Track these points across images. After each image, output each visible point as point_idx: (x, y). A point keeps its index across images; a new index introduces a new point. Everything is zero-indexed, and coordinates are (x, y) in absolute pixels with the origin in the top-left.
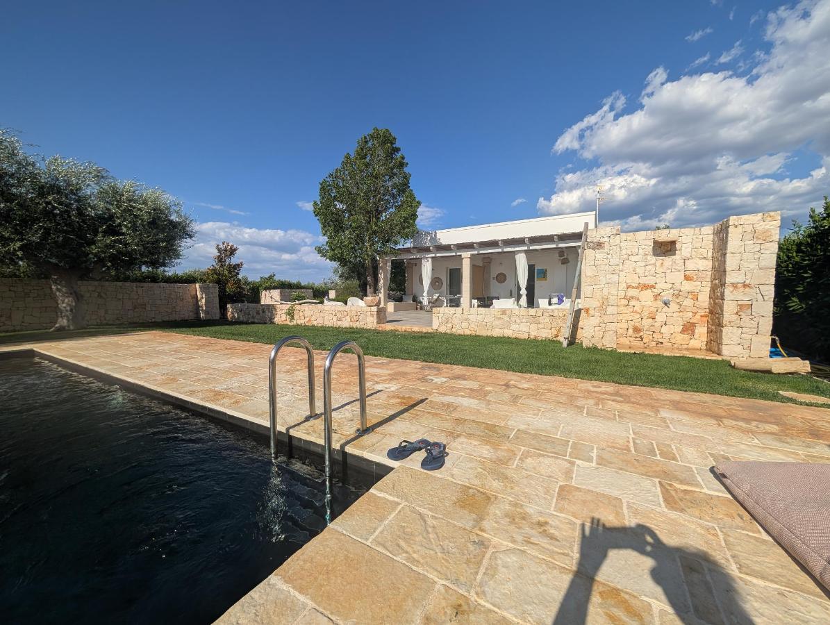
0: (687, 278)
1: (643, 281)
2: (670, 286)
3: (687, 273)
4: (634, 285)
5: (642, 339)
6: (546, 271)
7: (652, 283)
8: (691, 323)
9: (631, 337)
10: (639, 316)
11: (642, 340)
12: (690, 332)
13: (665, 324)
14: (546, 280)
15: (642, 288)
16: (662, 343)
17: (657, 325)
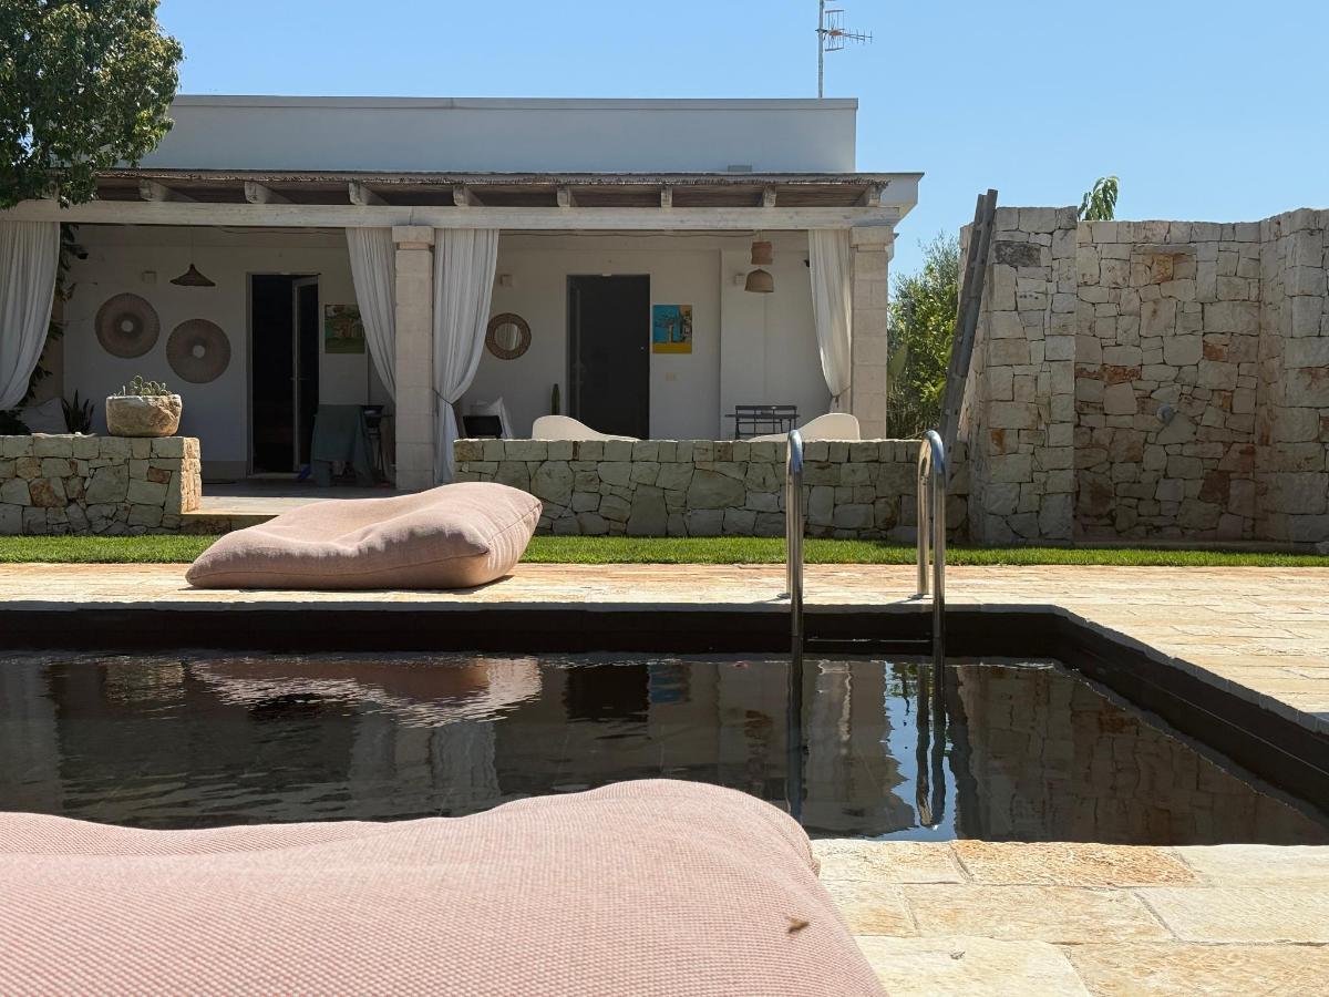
0: (1210, 353)
1: (1114, 357)
2: (1173, 372)
3: (1209, 339)
4: (1091, 369)
5: (1113, 520)
6: (688, 314)
7: (1132, 363)
8: (1221, 472)
9: (1086, 515)
10: (1104, 455)
11: (1113, 525)
12: (1219, 496)
13: (1166, 476)
14: (690, 351)
15: (1110, 378)
16: (1159, 528)
17: (1147, 478)
